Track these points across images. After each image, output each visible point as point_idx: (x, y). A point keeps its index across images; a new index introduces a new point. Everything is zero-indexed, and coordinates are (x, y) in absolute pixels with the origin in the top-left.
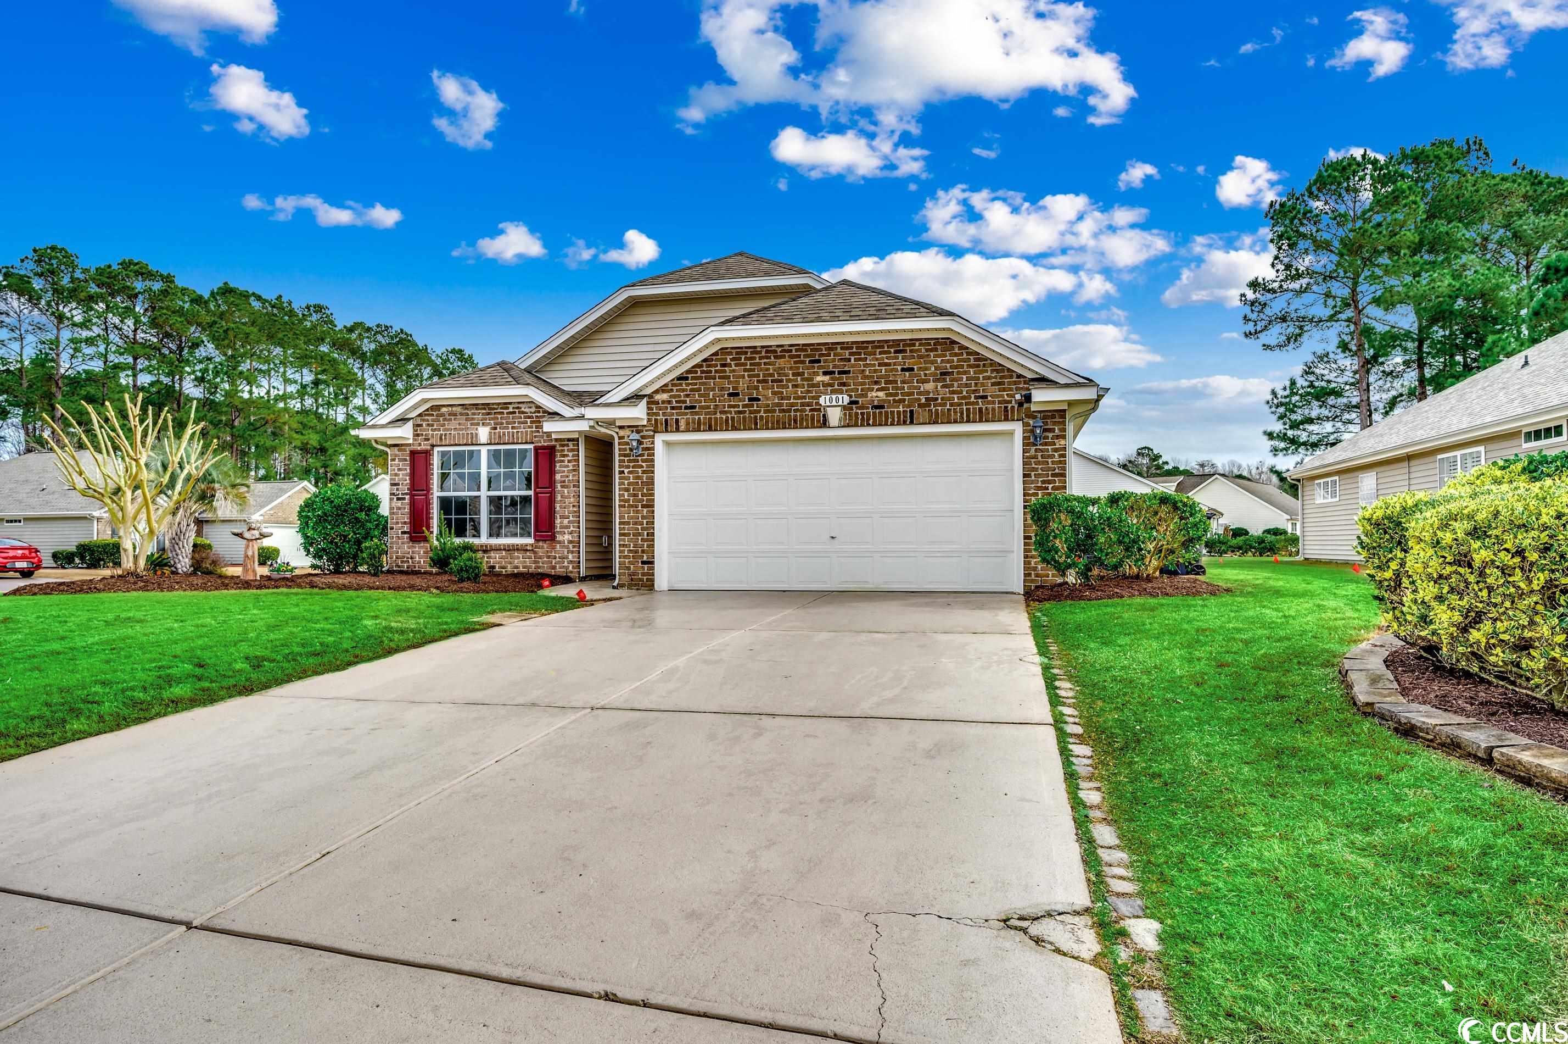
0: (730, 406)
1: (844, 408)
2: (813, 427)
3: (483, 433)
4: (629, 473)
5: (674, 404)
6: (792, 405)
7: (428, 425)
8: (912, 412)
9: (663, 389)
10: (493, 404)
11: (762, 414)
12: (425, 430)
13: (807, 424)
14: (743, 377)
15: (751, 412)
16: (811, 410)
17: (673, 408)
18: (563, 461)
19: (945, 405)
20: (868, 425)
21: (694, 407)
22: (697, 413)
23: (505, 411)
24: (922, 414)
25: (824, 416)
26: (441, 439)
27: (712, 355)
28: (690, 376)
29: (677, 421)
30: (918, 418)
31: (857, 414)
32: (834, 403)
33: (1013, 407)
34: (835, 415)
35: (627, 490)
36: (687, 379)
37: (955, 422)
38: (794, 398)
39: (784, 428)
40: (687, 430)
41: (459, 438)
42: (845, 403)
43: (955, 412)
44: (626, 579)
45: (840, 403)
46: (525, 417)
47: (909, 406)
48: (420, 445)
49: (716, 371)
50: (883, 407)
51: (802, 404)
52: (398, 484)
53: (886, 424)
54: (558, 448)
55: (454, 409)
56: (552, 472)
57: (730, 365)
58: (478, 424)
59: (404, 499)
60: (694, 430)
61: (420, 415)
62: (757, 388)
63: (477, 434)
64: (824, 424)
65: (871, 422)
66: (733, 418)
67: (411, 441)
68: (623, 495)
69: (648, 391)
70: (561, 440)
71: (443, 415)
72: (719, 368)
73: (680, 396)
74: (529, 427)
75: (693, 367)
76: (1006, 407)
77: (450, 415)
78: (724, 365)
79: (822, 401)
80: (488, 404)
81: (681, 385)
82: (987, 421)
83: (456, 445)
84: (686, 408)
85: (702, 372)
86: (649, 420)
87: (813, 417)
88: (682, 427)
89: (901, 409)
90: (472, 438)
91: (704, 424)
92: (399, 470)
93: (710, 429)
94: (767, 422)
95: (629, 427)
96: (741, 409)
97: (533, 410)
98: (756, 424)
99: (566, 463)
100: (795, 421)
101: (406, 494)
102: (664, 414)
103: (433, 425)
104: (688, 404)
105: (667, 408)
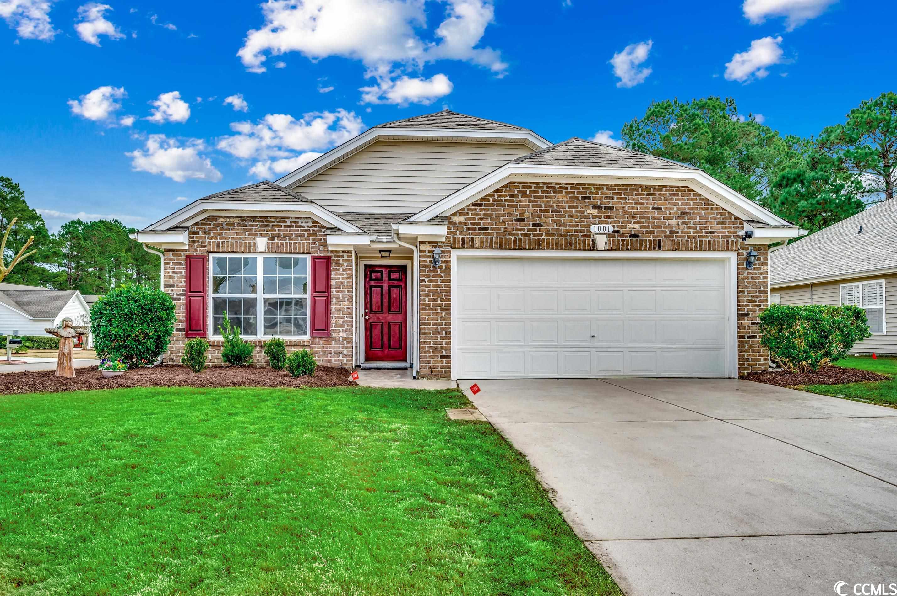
0: (517, 230)
1: (609, 235)
2: (584, 249)
3: (261, 243)
4: (429, 281)
5: (470, 226)
6: (568, 231)
7: (205, 233)
8: (660, 241)
9: (460, 213)
10: (271, 218)
11: (543, 237)
12: (201, 237)
13: (580, 247)
14: (529, 206)
15: (534, 235)
16: (583, 236)
17: (468, 229)
18: (338, 270)
19: (684, 237)
20: (627, 249)
21: (487, 229)
22: (489, 234)
23: (283, 224)
24: (667, 243)
25: (593, 241)
26: (218, 246)
27: (502, 187)
28: (483, 203)
29: (472, 239)
30: (664, 246)
31: (618, 241)
32: (602, 231)
33: (732, 241)
34: (601, 241)
35: (428, 296)
36: (481, 205)
37: (692, 250)
38: (570, 226)
39: (562, 249)
40: (481, 248)
41: (237, 247)
42: (610, 232)
43: (692, 243)
44: (426, 371)
45: (607, 232)
46: (302, 231)
47: (657, 236)
48: (196, 250)
49: (506, 201)
50: (638, 236)
51: (576, 231)
52: (173, 286)
53: (640, 250)
54: (333, 258)
55: (232, 220)
56: (328, 279)
57: (518, 197)
58: (256, 235)
59: (179, 299)
60: (486, 248)
61: (196, 224)
62: (539, 216)
63: (255, 244)
64: (593, 247)
65: (629, 247)
66: (520, 239)
67: (187, 247)
68: (424, 300)
69: (448, 214)
70: (336, 251)
71: (220, 225)
72: (508, 198)
73: (474, 219)
74: (306, 239)
75: (486, 196)
76: (728, 241)
77: (227, 225)
78: (512, 196)
79: (592, 229)
80: (266, 218)
81: (476, 210)
82: (714, 250)
83: (233, 252)
84: (480, 229)
85: (494, 200)
86: (448, 238)
87: (584, 241)
88: (477, 244)
89: (652, 239)
90: (250, 246)
91: (496, 243)
92: (173, 273)
93: (500, 248)
94: (548, 244)
95: (429, 242)
96: (526, 232)
97: (310, 224)
98: (539, 245)
99: (341, 271)
100: (570, 244)
101: (182, 295)
102: (461, 233)
103: (209, 234)
104: (482, 226)
105: (463, 228)
